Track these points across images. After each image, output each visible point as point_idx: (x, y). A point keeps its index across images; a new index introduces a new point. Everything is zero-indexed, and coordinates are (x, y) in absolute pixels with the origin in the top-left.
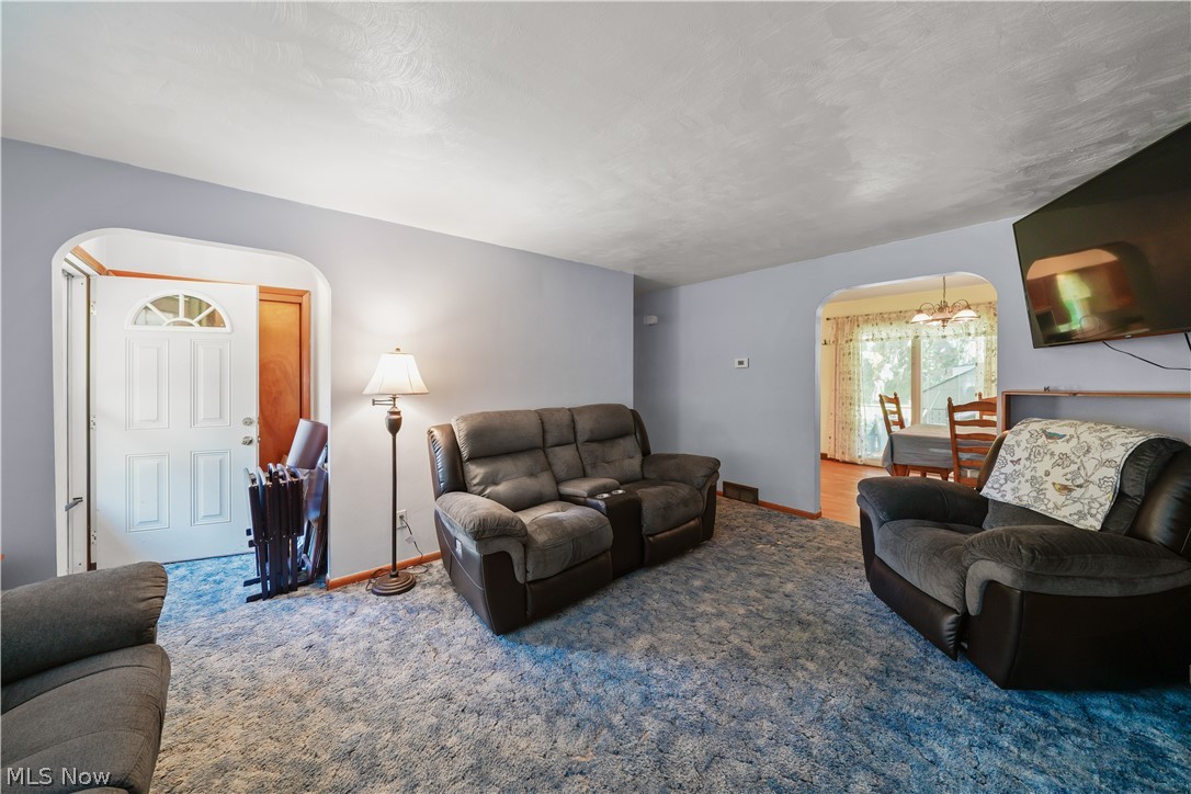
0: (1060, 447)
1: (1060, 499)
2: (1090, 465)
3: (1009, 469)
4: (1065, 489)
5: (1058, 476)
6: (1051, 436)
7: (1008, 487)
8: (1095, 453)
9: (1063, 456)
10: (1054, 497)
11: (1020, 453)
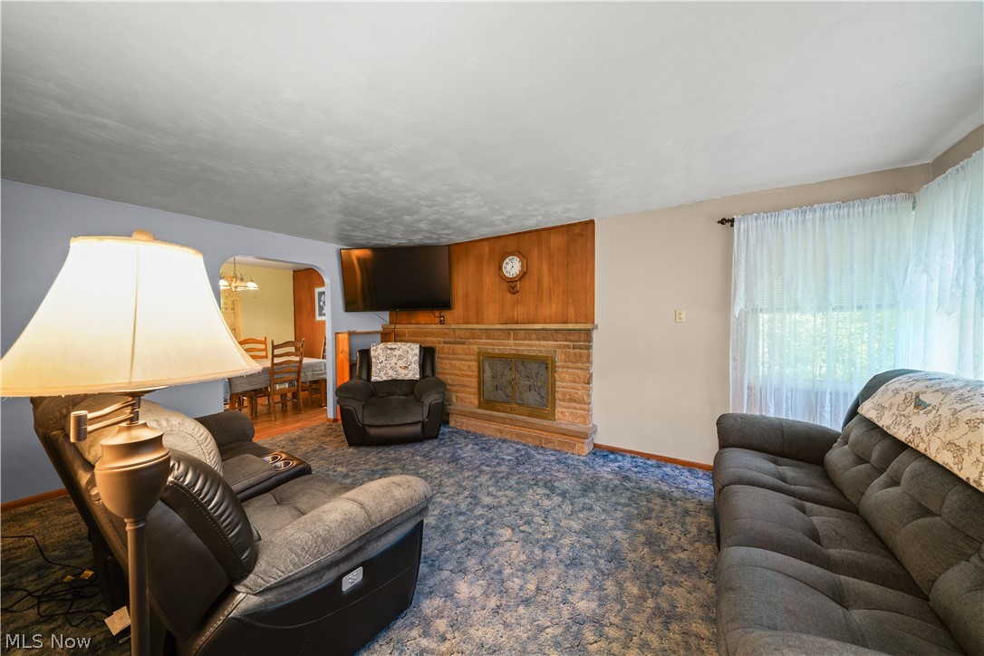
0: (397, 353)
1: (406, 372)
2: (410, 357)
3: (379, 366)
4: (406, 368)
5: (401, 363)
6: (391, 349)
7: (382, 374)
8: (410, 352)
9: (400, 356)
10: (403, 372)
11: (382, 359)
